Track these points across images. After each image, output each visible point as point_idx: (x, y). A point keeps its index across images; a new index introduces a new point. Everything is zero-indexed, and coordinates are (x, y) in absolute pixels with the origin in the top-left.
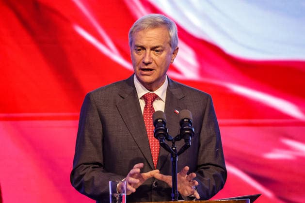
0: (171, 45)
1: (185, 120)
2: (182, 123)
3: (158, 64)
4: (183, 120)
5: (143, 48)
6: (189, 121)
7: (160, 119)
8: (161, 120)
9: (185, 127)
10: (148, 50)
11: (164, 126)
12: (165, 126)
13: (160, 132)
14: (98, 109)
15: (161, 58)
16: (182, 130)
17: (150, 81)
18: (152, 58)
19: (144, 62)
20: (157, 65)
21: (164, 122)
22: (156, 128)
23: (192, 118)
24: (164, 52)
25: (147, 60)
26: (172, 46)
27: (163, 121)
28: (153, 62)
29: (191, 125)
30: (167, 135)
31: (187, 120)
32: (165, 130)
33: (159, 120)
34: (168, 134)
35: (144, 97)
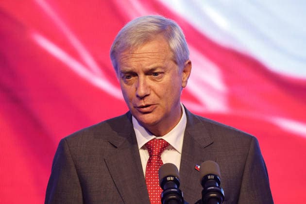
0: (176, 62)
1: (209, 177)
2: (205, 181)
3: (159, 94)
4: (206, 177)
5: (134, 74)
6: (216, 179)
7: (170, 176)
8: (172, 178)
9: (209, 188)
10: (142, 76)
11: (176, 187)
12: (178, 186)
13: (171, 197)
14: (76, 166)
15: (163, 84)
16: (205, 193)
17: (154, 121)
18: (150, 87)
19: (138, 96)
20: (159, 97)
21: (176, 182)
22: (164, 190)
23: (219, 173)
24: (167, 73)
25: (142, 91)
26: (179, 63)
27: (175, 178)
28: (152, 92)
29: (219, 184)
30: (181, 200)
31: (213, 177)
32: (179, 193)
33: (169, 179)
34: (182, 198)
35: (147, 146)
